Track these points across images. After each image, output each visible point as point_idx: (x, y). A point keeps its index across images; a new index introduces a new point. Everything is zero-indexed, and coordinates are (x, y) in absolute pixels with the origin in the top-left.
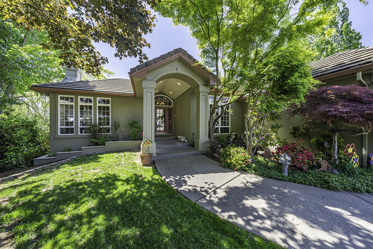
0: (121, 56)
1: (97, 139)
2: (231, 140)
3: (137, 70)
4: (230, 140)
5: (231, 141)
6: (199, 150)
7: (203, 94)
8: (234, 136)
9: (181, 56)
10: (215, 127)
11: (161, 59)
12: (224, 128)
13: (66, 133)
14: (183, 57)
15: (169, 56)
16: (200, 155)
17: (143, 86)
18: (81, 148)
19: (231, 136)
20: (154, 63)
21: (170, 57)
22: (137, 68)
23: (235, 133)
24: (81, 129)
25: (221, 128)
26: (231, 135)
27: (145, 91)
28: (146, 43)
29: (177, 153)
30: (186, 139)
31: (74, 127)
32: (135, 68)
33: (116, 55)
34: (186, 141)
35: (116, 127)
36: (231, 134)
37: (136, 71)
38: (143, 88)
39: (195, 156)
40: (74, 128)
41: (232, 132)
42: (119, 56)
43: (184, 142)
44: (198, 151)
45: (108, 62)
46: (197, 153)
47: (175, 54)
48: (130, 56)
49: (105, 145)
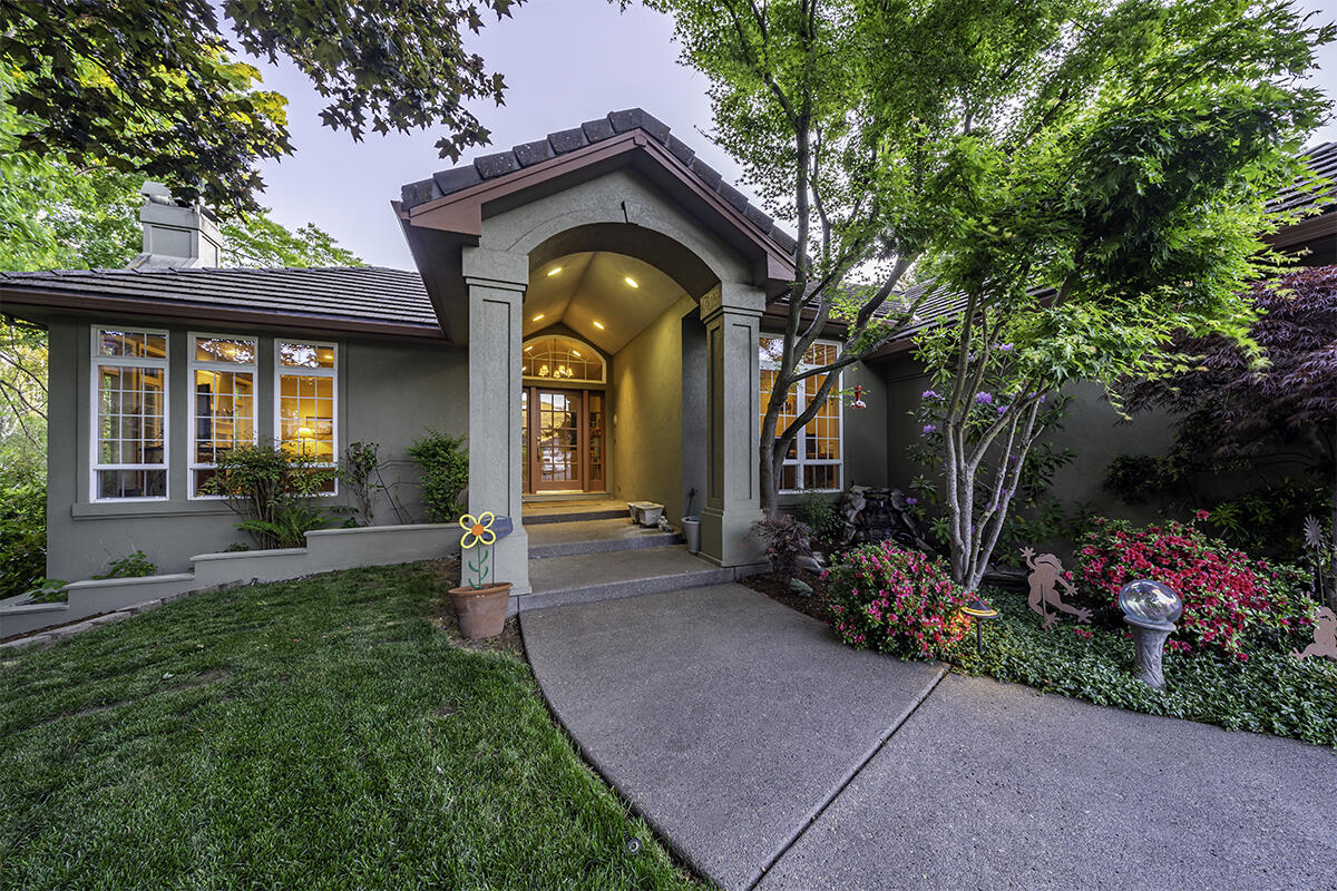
0: (354, 124)
1: (270, 521)
2: (852, 515)
3: (435, 193)
4: (846, 518)
5: (852, 520)
6: (724, 563)
7: (740, 320)
8: (863, 502)
9: (641, 147)
10: (786, 462)
11: (551, 153)
12: (818, 467)
13: (126, 496)
14: (648, 149)
15: (586, 142)
16: (724, 583)
17: (464, 275)
18: (192, 559)
19: (850, 501)
20: (516, 166)
21: (591, 143)
22: (435, 188)
23: (866, 489)
24: (202, 476)
25: (805, 466)
26: (851, 496)
27: (476, 295)
28: (482, 80)
29: (626, 576)
30: (664, 513)
31: (165, 466)
32: (425, 185)
33: (330, 118)
34: (663, 522)
35: (358, 466)
36: (847, 490)
37: (430, 198)
38: (468, 281)
39: (703, 589)
40: (165, 471)
41: (850, 483)
42: (346, 122)
43: (655, 526)
44: (719, 565)
45: (288, 149)
46: (715, 574)
47: (617, 133)
48: (403, 126)
49: (305, 546)
